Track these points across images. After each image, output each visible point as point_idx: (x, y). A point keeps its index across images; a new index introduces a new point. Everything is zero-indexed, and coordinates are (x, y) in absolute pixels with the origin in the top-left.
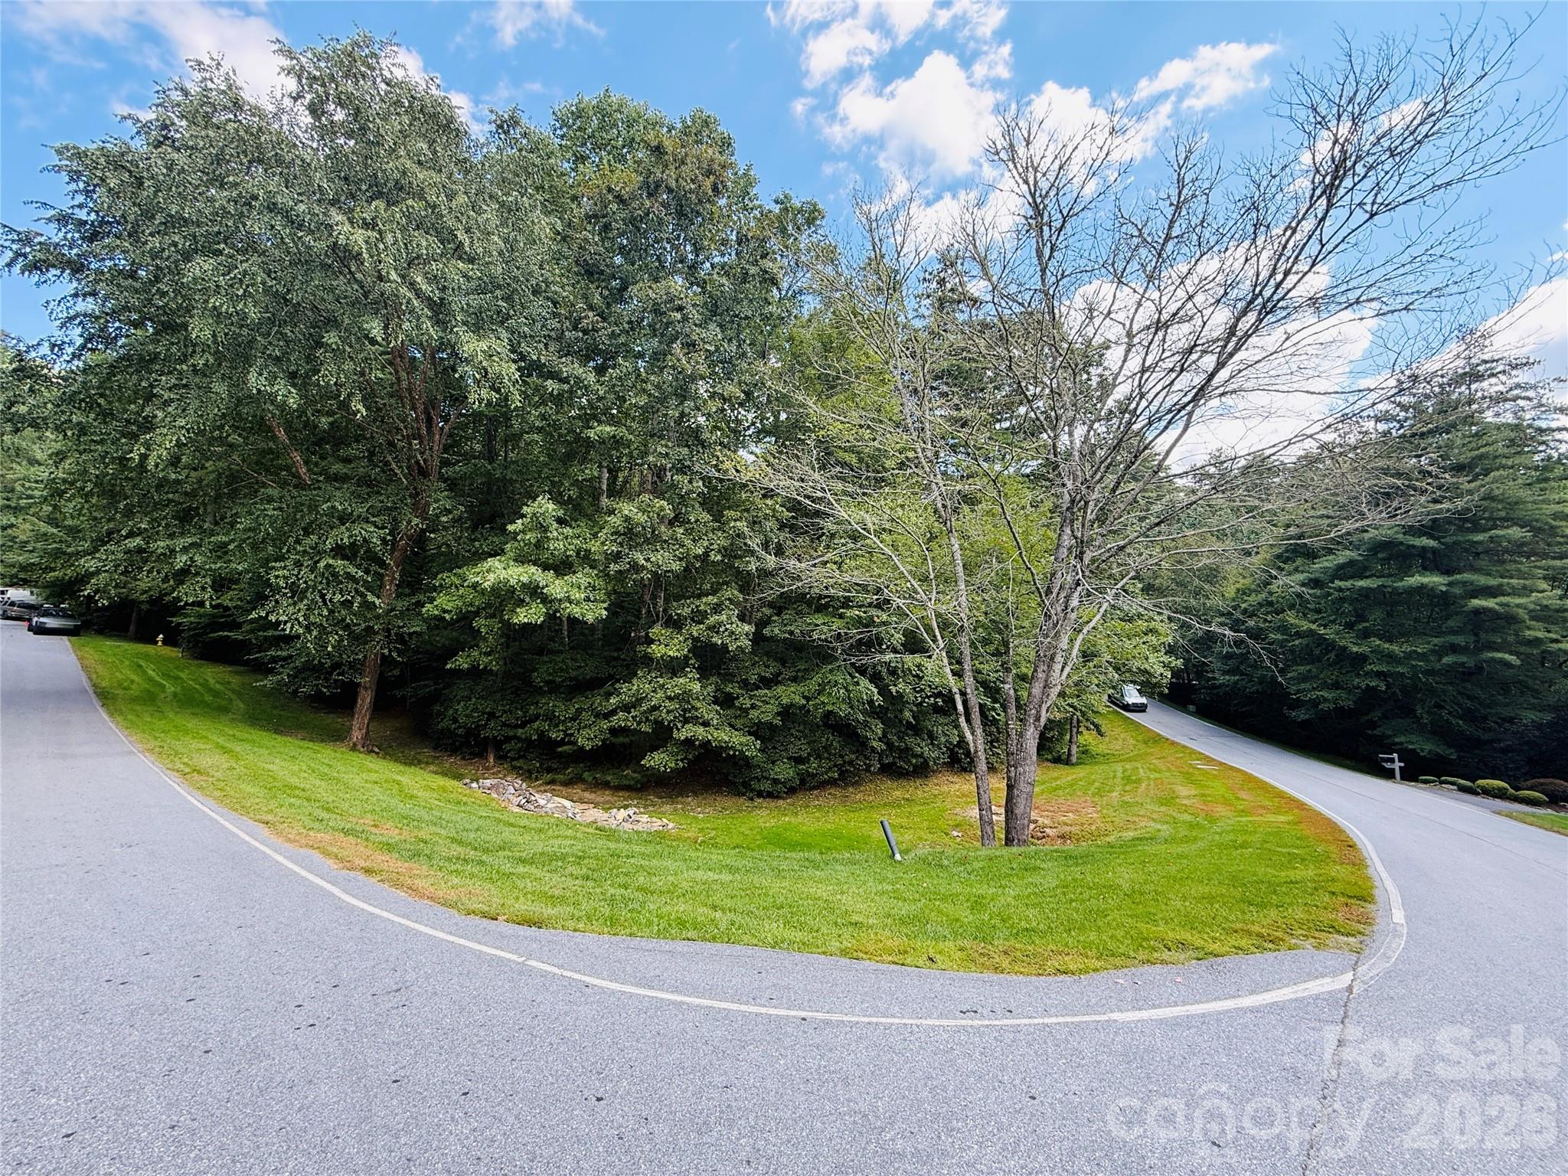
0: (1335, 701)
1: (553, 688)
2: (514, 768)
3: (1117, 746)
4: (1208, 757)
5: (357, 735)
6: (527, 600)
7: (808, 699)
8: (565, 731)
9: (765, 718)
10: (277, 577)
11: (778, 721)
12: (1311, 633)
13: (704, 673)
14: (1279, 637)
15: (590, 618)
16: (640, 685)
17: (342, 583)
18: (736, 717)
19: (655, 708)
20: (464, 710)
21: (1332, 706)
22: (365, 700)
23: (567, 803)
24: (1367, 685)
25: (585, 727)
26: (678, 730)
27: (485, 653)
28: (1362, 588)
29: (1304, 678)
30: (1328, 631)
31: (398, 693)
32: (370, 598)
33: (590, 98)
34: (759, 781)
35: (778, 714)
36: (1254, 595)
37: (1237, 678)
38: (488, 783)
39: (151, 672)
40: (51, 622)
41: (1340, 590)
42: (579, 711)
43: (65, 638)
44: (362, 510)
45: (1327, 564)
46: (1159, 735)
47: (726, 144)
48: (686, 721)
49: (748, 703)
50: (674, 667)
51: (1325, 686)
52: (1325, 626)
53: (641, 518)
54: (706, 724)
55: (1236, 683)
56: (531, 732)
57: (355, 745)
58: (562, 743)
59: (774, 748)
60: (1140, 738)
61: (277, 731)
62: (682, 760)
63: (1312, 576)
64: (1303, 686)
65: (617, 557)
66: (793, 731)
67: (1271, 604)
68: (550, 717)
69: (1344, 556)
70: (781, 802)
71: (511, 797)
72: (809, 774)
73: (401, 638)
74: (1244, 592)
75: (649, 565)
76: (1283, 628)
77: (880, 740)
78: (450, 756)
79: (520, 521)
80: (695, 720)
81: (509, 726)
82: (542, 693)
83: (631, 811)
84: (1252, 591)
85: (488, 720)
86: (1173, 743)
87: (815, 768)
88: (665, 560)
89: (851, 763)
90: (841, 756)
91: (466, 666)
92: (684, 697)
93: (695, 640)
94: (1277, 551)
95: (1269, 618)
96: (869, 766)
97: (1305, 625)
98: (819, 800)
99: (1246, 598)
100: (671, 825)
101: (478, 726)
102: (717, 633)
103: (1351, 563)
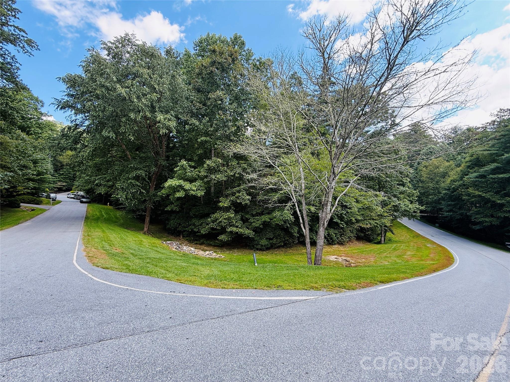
0: (491, 222)
1: (196, 216)
2: (187, 239)
3: (403, 238)
4: (434, 242)
5: (146, 229)
6: (180, 190)
7: (271, 219)
8: (198, 229)
9: (257, 225)
10: (118, 186)
11: (261, 226)
12: (480, 196)
13: (236, 212)
14: (467, 198)
15: (199, 195)
16: (217, 215)
17: (135, 187)
18: (249, 225)
19: (221, 222)
20: (172, 223)
21: (489, 224)
22: (147, 219)
23: (193, 249)
24: (504, 216)
25: (204, 228)
26: (228, 228)
27: (175, 206)
28: (502, 178)
29: (478, 213)
30: (487, 195)
31: (159, 218)
32: (142, 190)
33: (204, 37)
34: (257, 245)
35: (262, 224)
36: (457, 182)
37: (451, 213)
38: (169, 242)
39: (103, 213)
40: (84, 200)
41: (492, 178)
42: (202, 223)
43: (87, 204)
44: (141, 166)
45: (486, 169)
46: (420, 234)
47: (243, 43)
48: (231, 226)
49: (252, 221)
50: (227, 209)
51: (486, 216)
52: (486, 193)
53: (213, 165)
54: (237, 227)
55: (451, 215)
56: (189, 229)
57: (145, 232)
58: (198, 232)
59: (262, 235)
60: (412, 235)
61: (126, 228)
62: (230, 238)
63: (480, 174)
64: (477, 216)
65: (206, 177)
66: (268, 230)
67: (464, 185)
68: (194, 225)
69: (493, 166)
70: (264, 252)
71: (174, 246)
72: (274, 244)
73: (154, 203)
74: (454, 181)
75: (216, 179)
76: (469, 195)
77: (298, 233)
78: (171, 236)
79: (178, 168)
80: (233, 226)
81: (184, 227)
82: (193, 218)
83: (211, 252)
84: (457, 180)
85: (179, 225)
86: (424, 237)
87: (275, 242)
88: (221, 177)
89: (287, 240)
90: (284, 238)
91: (170, 209)
92: (229, 219)
93: (233, 201)
94: (467, 164)
95: (463, 190)
96: (293, 242)
97: (477, 193)
98: (277, 252)
99: (454, 183)
100: (223, 257)
101: (176, 227)
102: (239, 199)
103: (498, 168)
